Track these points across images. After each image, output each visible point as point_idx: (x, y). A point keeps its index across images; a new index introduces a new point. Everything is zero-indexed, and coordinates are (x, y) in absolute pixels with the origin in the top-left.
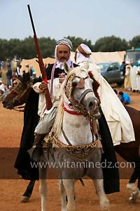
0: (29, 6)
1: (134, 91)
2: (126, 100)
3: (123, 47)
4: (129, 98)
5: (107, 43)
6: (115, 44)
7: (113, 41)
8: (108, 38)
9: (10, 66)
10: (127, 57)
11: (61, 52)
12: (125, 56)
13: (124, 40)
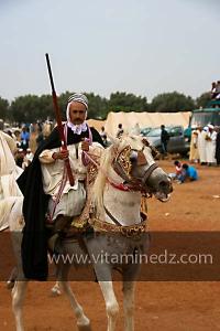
0: (47, 56)
1: (203, 164)
2: (191, 175)
3: (188, 107)
4: (195, 173)
5: (168, 101)
6: (177, 104)
7: (176, 99)
8: (169, 94)
9: (41, 130)
10: (193, 119)
11: (75, 112)
12: (191, 119)
13: (190, 98)
